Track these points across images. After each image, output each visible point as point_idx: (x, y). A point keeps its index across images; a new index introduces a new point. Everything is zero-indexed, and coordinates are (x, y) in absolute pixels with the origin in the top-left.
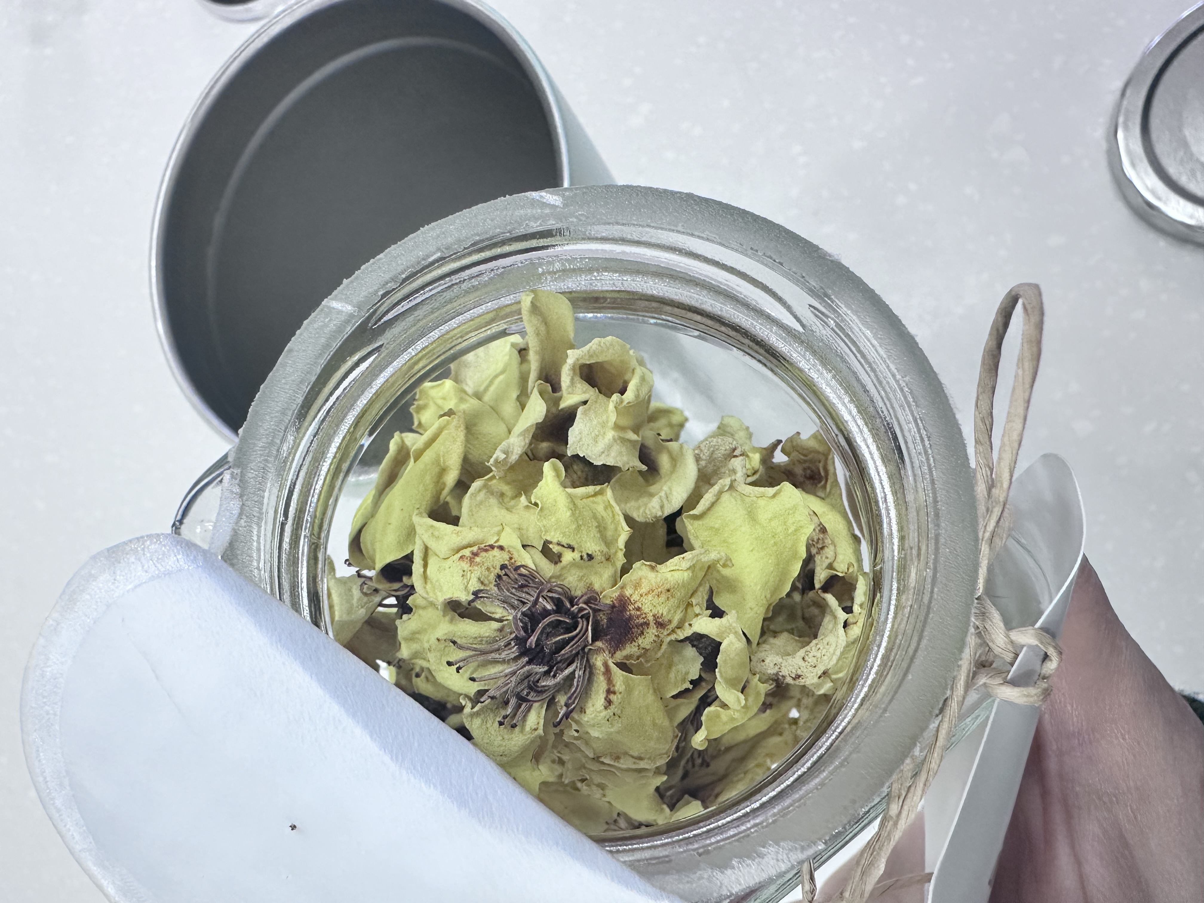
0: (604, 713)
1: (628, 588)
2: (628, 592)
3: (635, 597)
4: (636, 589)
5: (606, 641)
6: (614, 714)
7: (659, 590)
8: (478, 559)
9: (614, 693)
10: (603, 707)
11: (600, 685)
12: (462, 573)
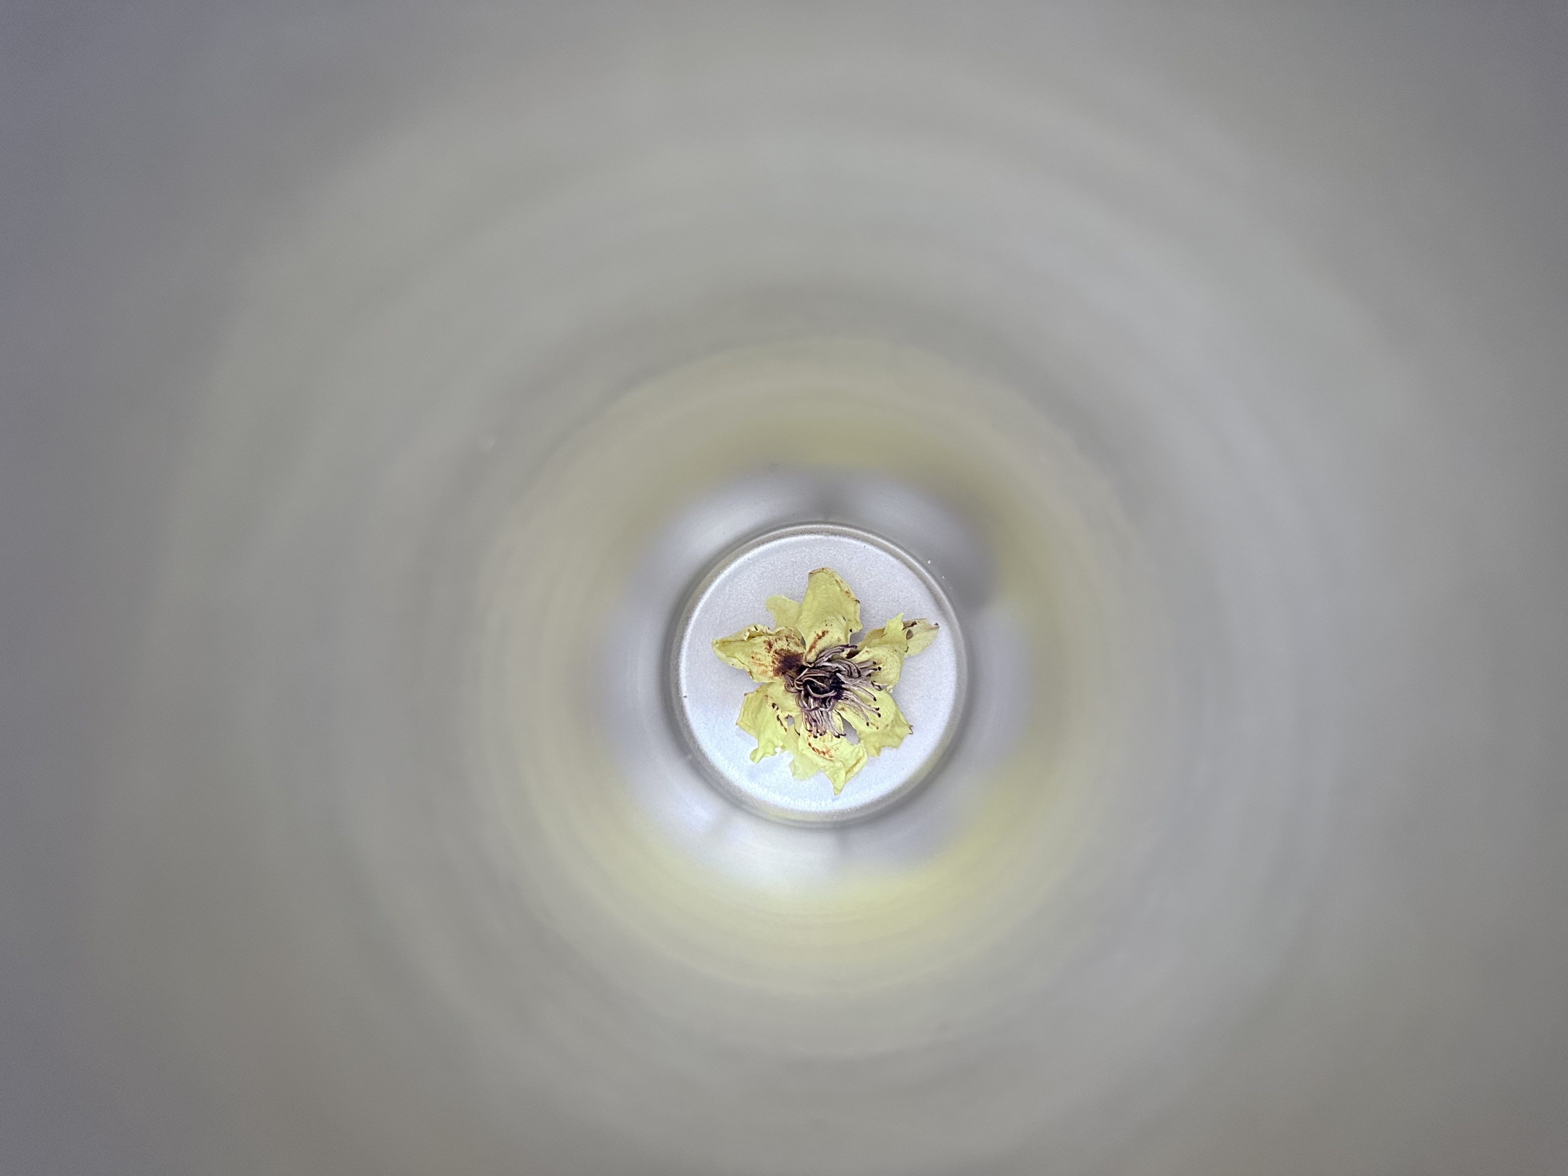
0: (830, 630)
1: (769, 675)
2: (771, 674)
3: (771, 669)
4: (766, 672)
5: (800, 662)
6: (826, 625)
7: (757, 662)
8: (825, 750)
9: (818, 635)
10: (829, 633)
11: (821, 645)
12: (837, 750)
